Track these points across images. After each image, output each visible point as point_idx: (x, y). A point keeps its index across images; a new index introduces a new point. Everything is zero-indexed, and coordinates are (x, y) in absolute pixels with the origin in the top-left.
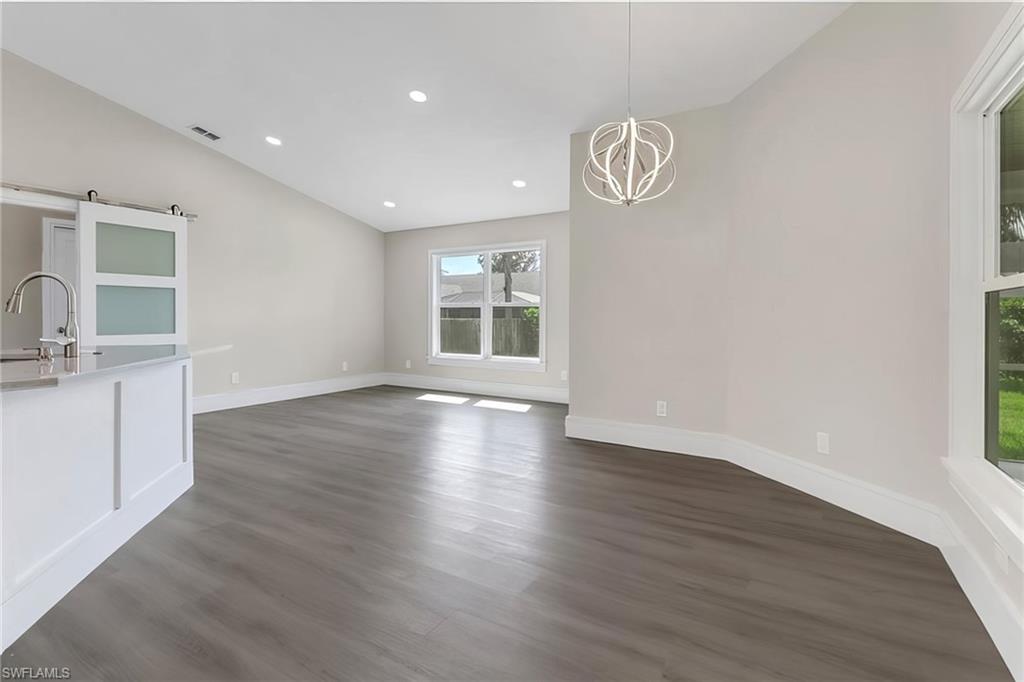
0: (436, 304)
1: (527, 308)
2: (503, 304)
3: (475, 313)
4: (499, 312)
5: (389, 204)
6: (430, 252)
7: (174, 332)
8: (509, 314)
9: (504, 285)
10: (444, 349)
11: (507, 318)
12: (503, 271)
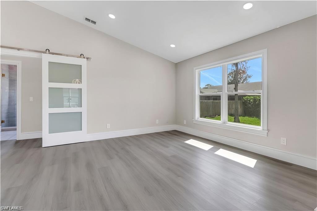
0: (197, 94)
1: (245, 96)
2: (234, 93)
3: (218, 98)
4: (231, 98)
5: (173, 46)
6: (194, 68)
7: (81, 107)
8: (236, 98)
9: (235, 87)
10: (202, 116)
11: (236, 101)
12: (234, 83)
